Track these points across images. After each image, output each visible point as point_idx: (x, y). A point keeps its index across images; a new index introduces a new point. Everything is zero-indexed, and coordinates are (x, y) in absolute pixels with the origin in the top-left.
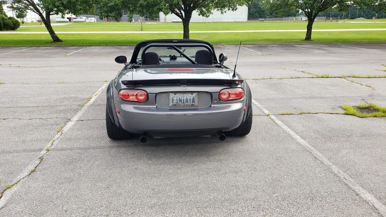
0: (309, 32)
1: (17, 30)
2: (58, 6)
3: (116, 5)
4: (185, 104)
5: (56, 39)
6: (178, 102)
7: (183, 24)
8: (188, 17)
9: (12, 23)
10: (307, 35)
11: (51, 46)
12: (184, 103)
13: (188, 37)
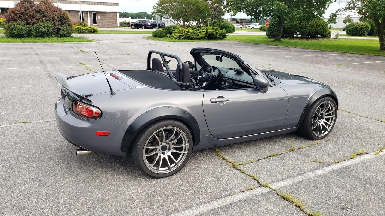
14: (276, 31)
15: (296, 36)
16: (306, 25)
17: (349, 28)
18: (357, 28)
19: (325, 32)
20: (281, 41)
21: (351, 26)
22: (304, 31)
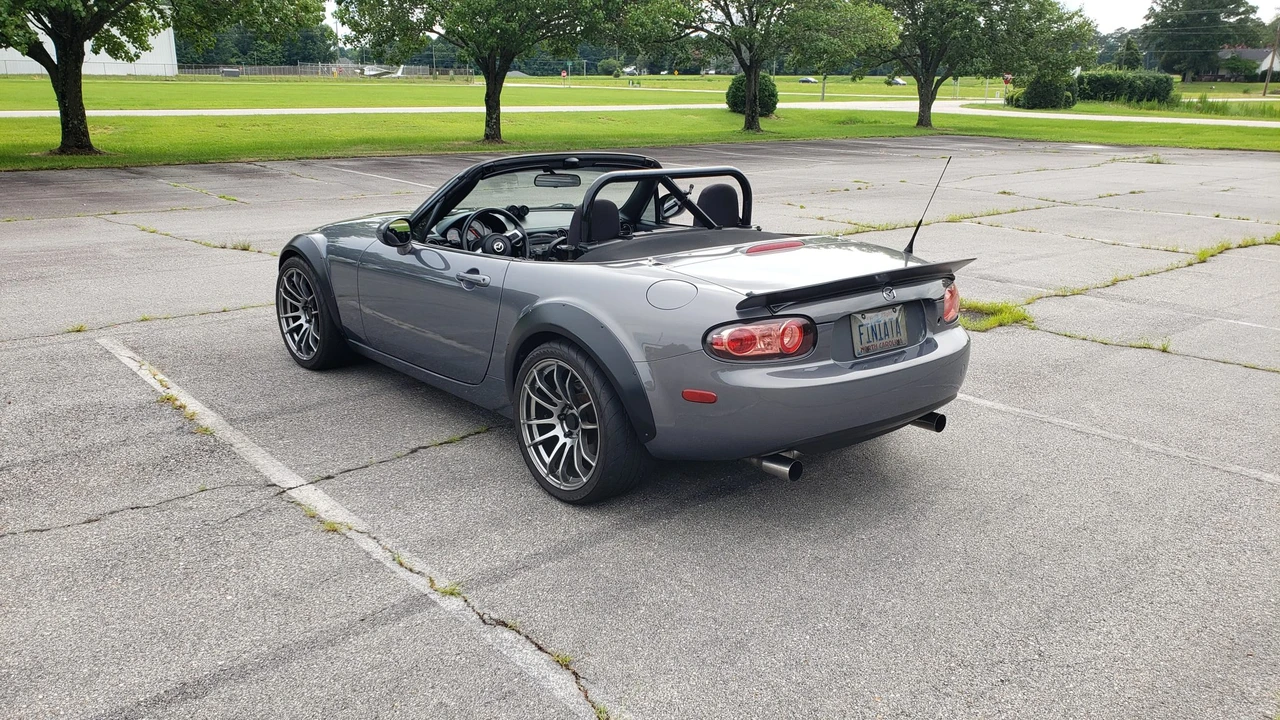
0: (494, 116)
4: (884, 341)
6: (871, 338)
10: (487, 125)
12: (881, 339)
13: (86, 134)
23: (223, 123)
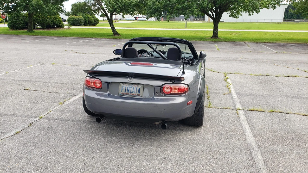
1: (97, 25)
2: (116, 8)
3: (158, 8)
4: (132, 94)
5: (115, 33)
6: (126, 91)
7: (214, 24)
8: (218, 18)
9: (94, 21)
11: (110, 38)
12: (131, 92)
13: (217, 34)
14: (18, 23)
15: (36, 27)
16: (44, 18)
17: (70, 20)
18: (76, 20)
19: (61, 24)
20: (34, 31)
21: (71, 19)
22: (44, 22)
23: (265, 33)
